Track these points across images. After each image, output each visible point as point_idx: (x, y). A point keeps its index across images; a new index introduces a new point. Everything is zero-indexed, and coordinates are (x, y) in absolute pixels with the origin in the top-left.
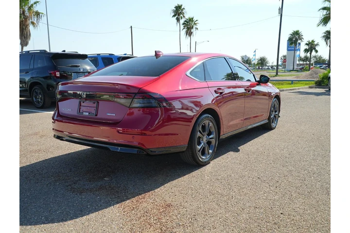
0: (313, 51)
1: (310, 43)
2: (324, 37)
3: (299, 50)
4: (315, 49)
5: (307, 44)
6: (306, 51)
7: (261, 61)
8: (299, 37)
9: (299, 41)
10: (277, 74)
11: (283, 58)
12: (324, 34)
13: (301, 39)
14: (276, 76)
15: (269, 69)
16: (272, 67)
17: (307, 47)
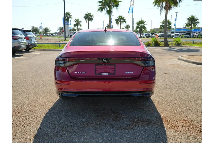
0: (79, 25)
1: (77, 20)
2: (84, 17)
3: (71, 24)
4: (80, 24)
5: (75, 21)
6: (75, 25)
7: (46, 30)
8: (70, 16)
9: (70, 19)
10: (65, 39)
11: (59, 29)
12: (84, 16)
13: (71, 18)
14: (65, 40)
15: (50, 35)
16: (52, 34)
17: (75, 23)
